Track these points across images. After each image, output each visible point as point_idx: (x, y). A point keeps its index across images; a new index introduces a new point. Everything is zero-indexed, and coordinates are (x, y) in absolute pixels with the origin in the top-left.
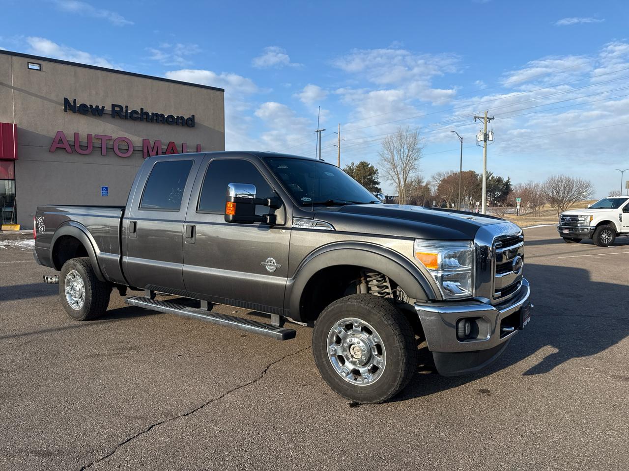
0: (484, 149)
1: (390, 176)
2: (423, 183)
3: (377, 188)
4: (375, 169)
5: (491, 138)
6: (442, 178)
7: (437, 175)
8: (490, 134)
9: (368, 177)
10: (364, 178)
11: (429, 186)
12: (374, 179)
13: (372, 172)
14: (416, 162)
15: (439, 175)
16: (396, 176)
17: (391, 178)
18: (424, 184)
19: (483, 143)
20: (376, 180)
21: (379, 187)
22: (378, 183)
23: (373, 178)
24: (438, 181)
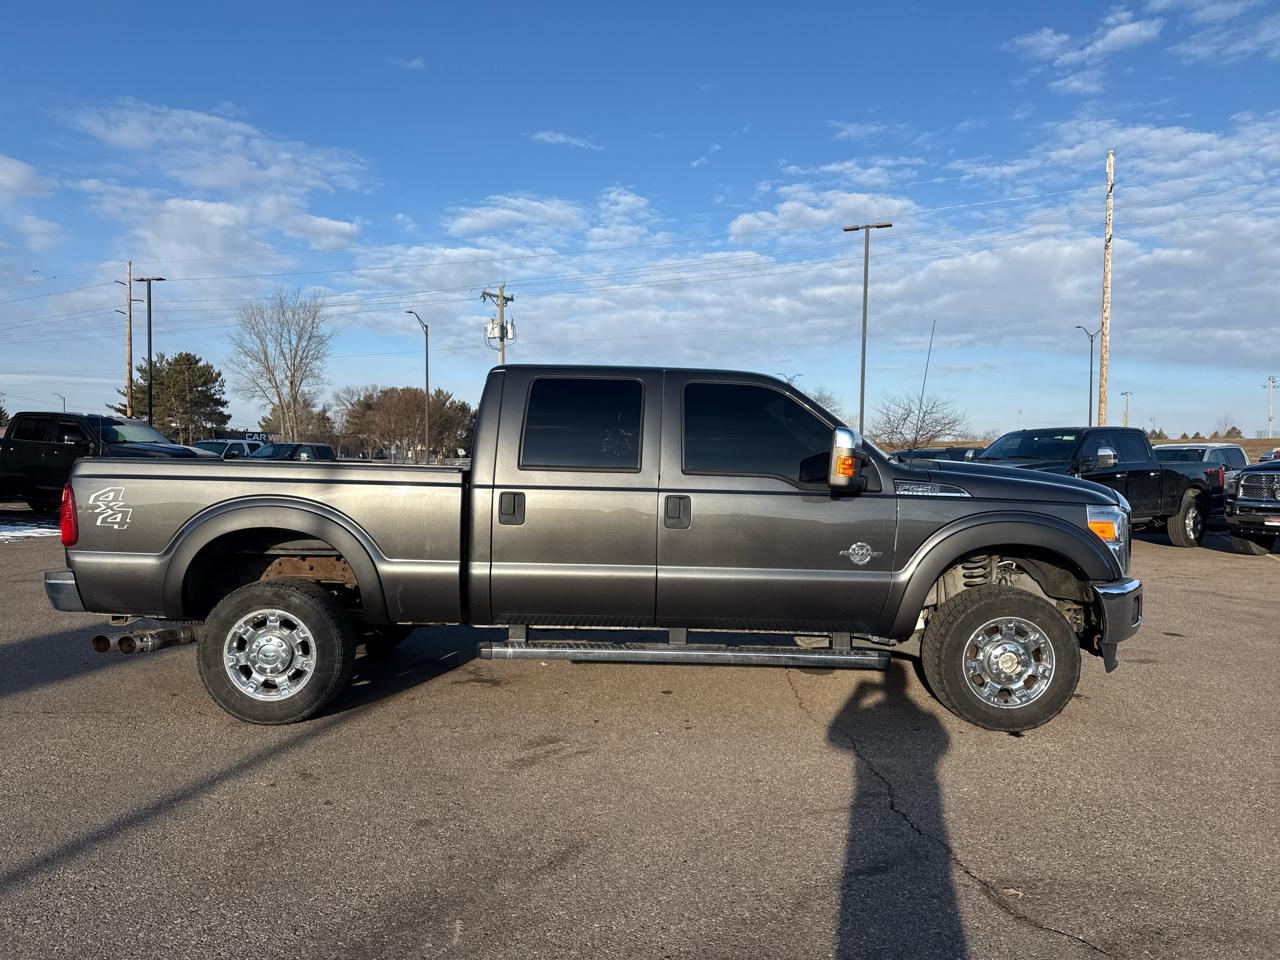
0: (500, 354)
1: (258, 389)
2: (314, 406)
3: (222, 412)
4: (217, 371)
5: (510, 335)
6: (356, 398)
7: (345, 392)
8: (509, 327)
9: (200, 389)
10: (191, 391)
11: (328, 414)
12: (214, 394)
13: (209, 376)
14: (318, 363)
15: (348, 391)
16: (273, 390)
17: (261, 393)
18: (316, 410)
19: (497, 343)
20: (218, 397)
21: (225, 411)
22: (224, 404)
23: (213, 391)
24: (348, 405)
